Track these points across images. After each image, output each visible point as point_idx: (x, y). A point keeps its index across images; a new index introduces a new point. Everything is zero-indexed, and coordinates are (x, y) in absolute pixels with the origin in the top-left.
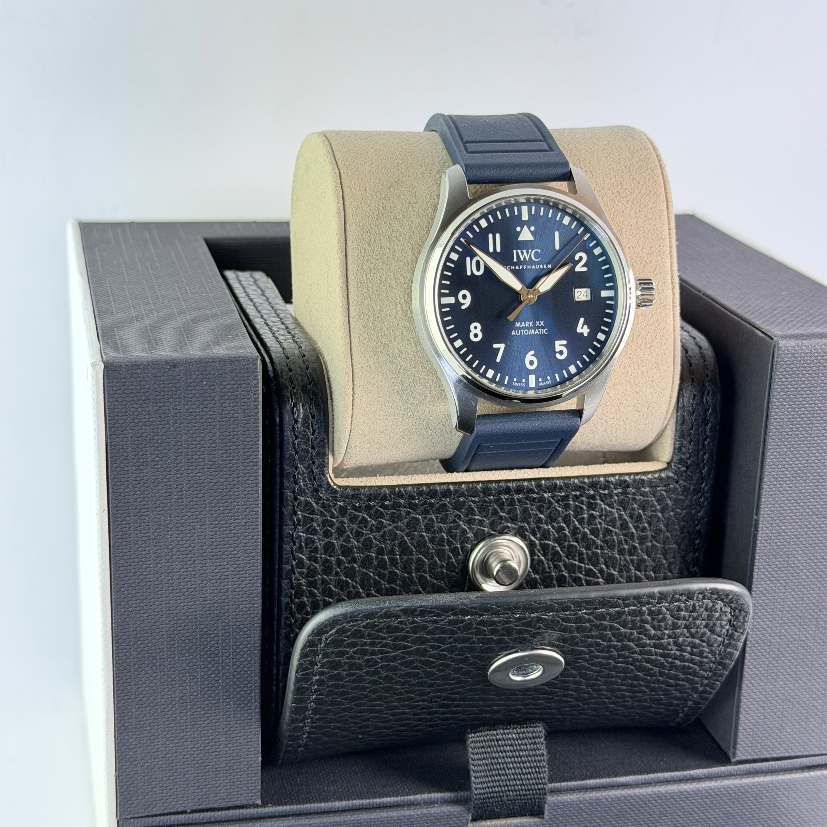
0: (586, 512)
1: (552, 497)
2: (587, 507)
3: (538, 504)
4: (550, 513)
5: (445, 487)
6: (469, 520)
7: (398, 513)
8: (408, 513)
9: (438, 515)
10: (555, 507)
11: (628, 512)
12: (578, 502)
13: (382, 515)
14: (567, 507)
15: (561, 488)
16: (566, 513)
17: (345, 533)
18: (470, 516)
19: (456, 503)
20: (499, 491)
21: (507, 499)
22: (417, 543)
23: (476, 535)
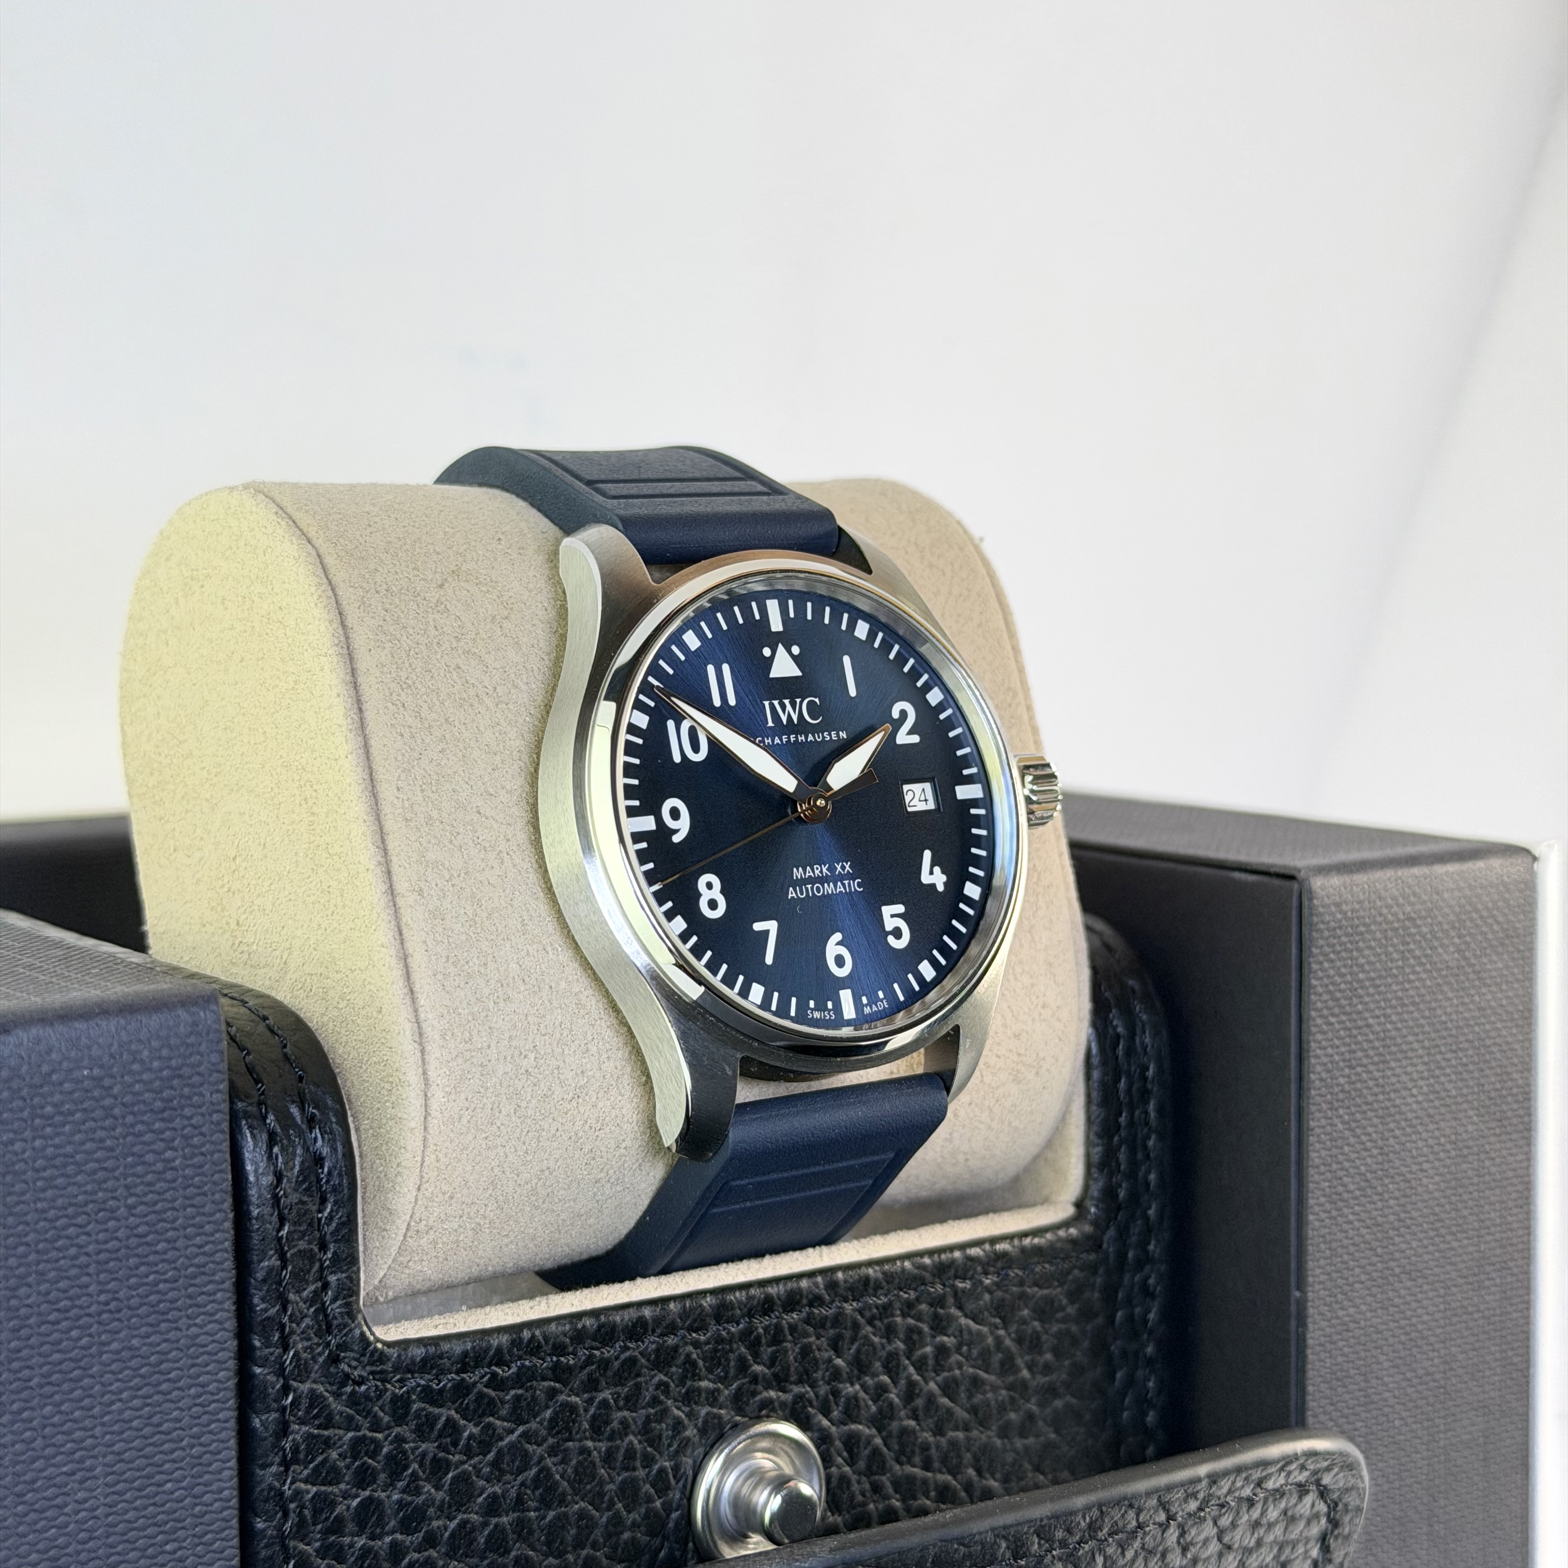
0: (928, 1339)
1: (860, 1311)
2: (932, 1328)
3: (832, 1332)
4: (858, 1351)
5: (633, 1314)
6: (687, 1393)
7: (528, 1395)
8: (552, 1394)
9: (619, 1389)
10: (866, 1337)
11: (1013, 1328)
12: (913, 1318)
13: (491, 1408)
14: (890, 1332)
15: (878, 1286)
16: (888, 1348)
17: (406, 1467)
18: (689, 1383)
19: (657, 1351)
20: (750, 1310)
21: (766, 1329)
22: (576, 1471)
23: (703, 1432)
